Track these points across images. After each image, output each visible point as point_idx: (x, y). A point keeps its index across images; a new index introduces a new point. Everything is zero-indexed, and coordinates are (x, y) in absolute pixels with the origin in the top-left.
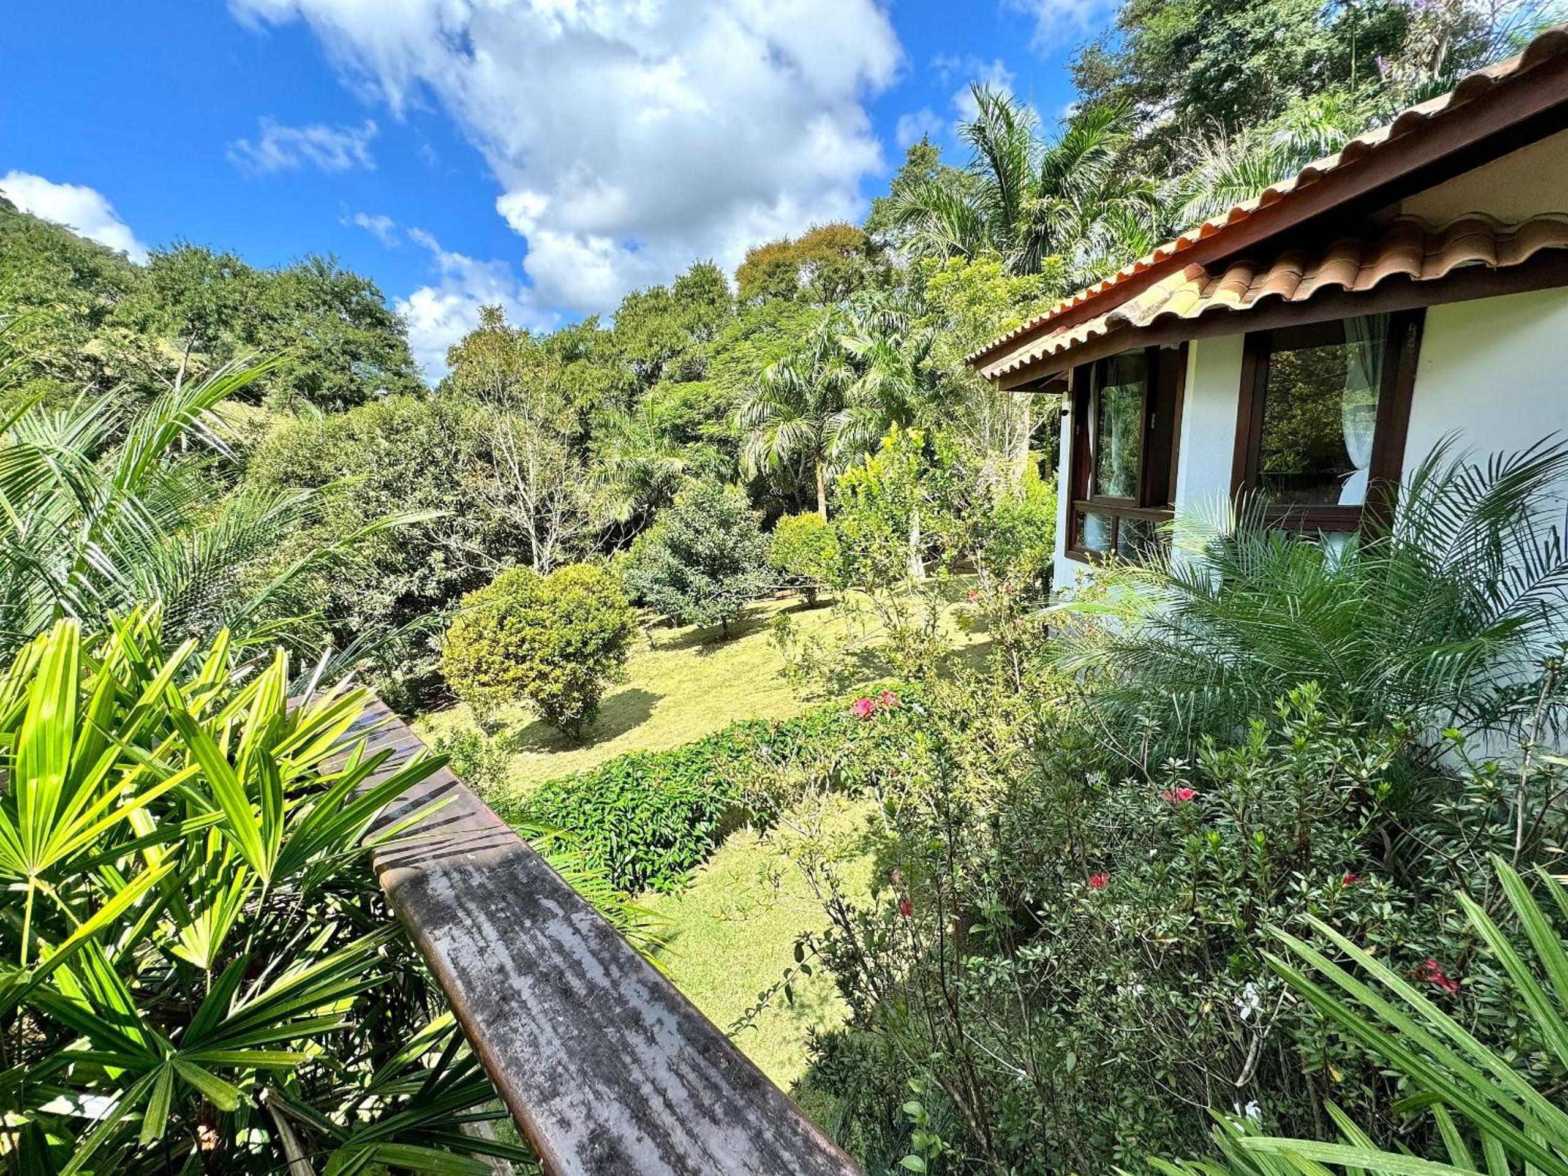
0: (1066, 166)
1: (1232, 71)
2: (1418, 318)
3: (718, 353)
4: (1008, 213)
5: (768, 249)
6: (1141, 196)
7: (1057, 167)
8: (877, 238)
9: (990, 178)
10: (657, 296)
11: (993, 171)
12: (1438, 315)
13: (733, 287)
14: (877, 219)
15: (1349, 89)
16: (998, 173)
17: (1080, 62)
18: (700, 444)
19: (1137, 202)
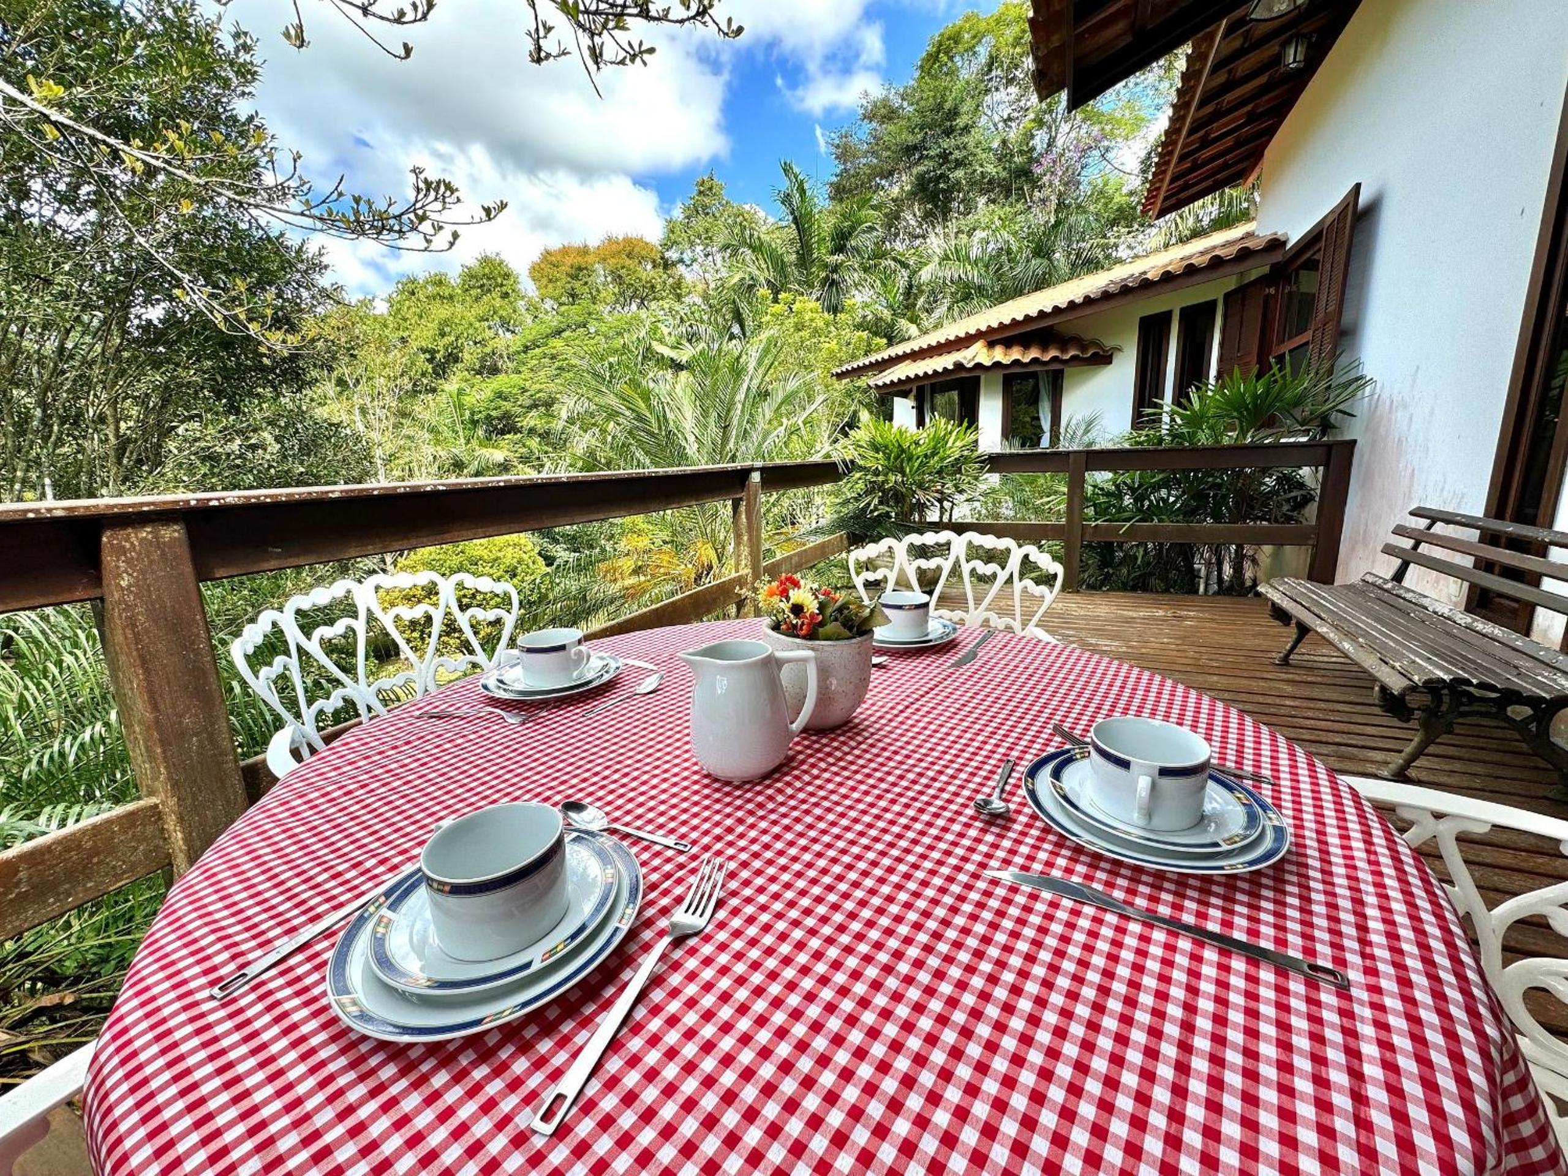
0: (850, 234)
1: (943, 177)
2: (1062, 372)
3: (526, 349)
4: (805, 259)
5: (565, 251)
6: (894, 259)
7: (843, 234)
8: (673, 255)
9: (793, 232)
10: (440, 283)
11: (794, 226)
12: (1068, 371)
13: (528, 286)
14: (673, 237)
15: (1011, 205)
16: (798, 228)
17: (837, 142)
18: (519, 435)
19: (893, 264)
